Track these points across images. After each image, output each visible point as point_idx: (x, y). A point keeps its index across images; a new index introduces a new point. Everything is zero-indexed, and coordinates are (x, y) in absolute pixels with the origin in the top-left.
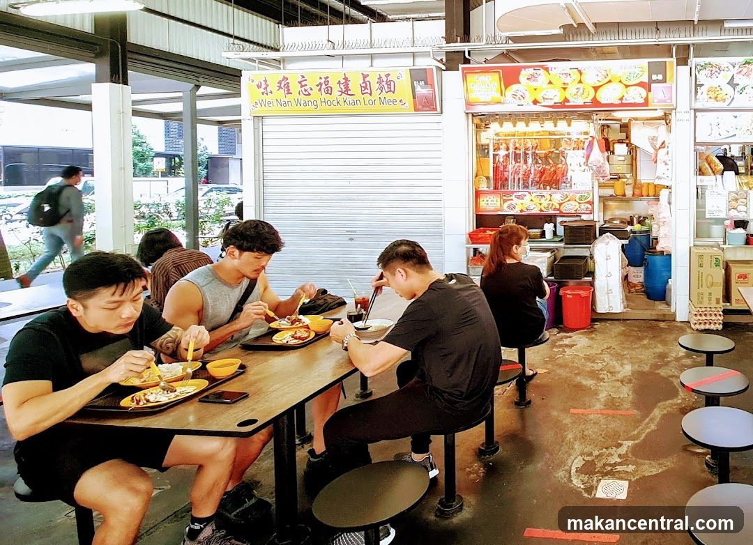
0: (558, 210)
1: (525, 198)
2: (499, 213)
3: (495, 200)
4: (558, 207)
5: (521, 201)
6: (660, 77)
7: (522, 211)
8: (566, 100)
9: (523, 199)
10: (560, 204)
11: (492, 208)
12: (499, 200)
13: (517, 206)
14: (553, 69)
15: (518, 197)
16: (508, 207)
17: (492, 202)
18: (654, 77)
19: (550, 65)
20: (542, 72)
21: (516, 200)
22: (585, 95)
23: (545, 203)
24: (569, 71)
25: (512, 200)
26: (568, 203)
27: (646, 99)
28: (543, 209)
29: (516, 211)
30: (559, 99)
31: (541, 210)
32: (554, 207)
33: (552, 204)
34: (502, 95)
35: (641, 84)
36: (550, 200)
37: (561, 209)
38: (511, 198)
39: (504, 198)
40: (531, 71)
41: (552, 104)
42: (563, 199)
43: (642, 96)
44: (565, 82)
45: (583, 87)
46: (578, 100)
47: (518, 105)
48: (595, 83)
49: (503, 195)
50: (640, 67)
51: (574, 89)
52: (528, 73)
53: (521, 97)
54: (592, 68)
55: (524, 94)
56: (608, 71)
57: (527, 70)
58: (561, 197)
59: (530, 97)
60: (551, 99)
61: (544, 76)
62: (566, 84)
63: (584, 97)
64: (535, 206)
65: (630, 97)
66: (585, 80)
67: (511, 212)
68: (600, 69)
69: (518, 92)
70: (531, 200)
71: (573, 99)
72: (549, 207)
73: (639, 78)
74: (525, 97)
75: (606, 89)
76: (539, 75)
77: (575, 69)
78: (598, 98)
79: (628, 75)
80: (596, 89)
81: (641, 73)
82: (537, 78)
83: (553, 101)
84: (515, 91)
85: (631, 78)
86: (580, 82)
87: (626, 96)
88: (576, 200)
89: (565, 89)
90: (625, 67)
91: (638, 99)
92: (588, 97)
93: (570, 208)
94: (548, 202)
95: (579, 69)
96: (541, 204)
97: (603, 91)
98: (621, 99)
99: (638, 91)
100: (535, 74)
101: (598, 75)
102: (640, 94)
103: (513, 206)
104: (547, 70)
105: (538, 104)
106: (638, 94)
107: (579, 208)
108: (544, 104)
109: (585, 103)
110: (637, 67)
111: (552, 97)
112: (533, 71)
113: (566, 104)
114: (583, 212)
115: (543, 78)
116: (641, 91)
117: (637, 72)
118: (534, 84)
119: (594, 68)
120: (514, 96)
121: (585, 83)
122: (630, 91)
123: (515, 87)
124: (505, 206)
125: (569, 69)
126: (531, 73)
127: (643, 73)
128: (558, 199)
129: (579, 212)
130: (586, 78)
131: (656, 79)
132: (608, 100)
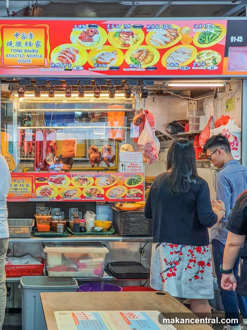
0: (103, 196)
1: (63, 182)
2: (30, 200)
3: (25, 184)
4: (102, 192)
5: (59, 185)
6: (240, 39)
7: (58, 197)
8: (125, 64)
10: (106, 189)
11: (23, 194)
12: (30, 185)
13: (52, 192)
14: (113, 26)
15: (56, 182)
16: (42, 193)
17: (22, 187)
18: (233, 39)
19: (109, 21)
20: (100, 29)
21: (51, 185)
22: (149, 58)
23: (87, 187)
24: (132, 30)
25: (47, 184)
26: (115, 187)
27: (220, 66)
28: (85, 195)
29: (53, 197)
30: (117, 62)
31: (82, 196)
32: (98, 193)
33: (96, 190)
34: (46, 56)
35: (216, 48)
36: (94, 185)
37: (107, 195)
38: (46, 182)
39: (37, 182)
40: (86, 28)
41: (107, 69)
42: (109, 183)
43: (215, 61)
44: (126, 43)
45: (147, 50)
46: (139, 66)
47: (65, 70)
48: (162, 45)
49: (36, 178)
50: (217, 27)
51: (136, 52)
52: (81, 30)
53: (70, 61)
54: (160, 26)
55: (73, 56)
56: (179, 30)
57: (80, 26)
58: (107, 180)
59: (81, 60)
60: (106, 64)
61: (101, 35)
62: (126, 45)
63: (146, 62)
64: (75, 192)
65: (201, 62)
66: (150, 41)
67: (46, 198)
68: (169, 28)
69: (67, 54)
70: (71, 185)
71: (133, 64)
72: (92, 193)
73: (215, 40)
74: (75, 60)
75: (174, 52)
76: (95, 33)
77: (139, 27)
78: (164, 64)
79: (202, 36)
80: (162, 52)
81: (218, 35)
82: (92, 36)
83: (108, 66)
84: (63, 52)
85: (205, 39)
86: (144, 43)
87: (197, 61)
88: (124, 185)
89: (124, 51)
90: (200, 27)
91: (211, 65)
92: (151, 62)
93: (117, 194)
94: (91, 186)
95: (145, 27)
96: (82, 189)
97: (171, 54)
98: (191, 65)
99: (212, 55)
100: (90, 32)
101: (166, 35)
102: (214, 59)
103: (48, 192)
104: (105, 27)
105: (90, 69)
106: (212, 59)
107: (128, 194)
108: (97, 69)
109: (147, 68)
110: (213, 26)
111: (108, 61)
112: (88, 28)
113: (124, 69)
114: (133, 198)
115: (100, 38)
116: (215, 56)
117: (213, 32)
118: (88, 45)
119: (162, 27)
120: (61, 58)
121: (150, 45)
122: (202, 55)
123: (63, 47)
124: (38, 191)
125: (132, 27)
126: (85, 31)
127: (220, 34)
128: (103, 183)
129: (128, 198)
130: (152, 38)
131: (235, 41)
132: (174, 66)
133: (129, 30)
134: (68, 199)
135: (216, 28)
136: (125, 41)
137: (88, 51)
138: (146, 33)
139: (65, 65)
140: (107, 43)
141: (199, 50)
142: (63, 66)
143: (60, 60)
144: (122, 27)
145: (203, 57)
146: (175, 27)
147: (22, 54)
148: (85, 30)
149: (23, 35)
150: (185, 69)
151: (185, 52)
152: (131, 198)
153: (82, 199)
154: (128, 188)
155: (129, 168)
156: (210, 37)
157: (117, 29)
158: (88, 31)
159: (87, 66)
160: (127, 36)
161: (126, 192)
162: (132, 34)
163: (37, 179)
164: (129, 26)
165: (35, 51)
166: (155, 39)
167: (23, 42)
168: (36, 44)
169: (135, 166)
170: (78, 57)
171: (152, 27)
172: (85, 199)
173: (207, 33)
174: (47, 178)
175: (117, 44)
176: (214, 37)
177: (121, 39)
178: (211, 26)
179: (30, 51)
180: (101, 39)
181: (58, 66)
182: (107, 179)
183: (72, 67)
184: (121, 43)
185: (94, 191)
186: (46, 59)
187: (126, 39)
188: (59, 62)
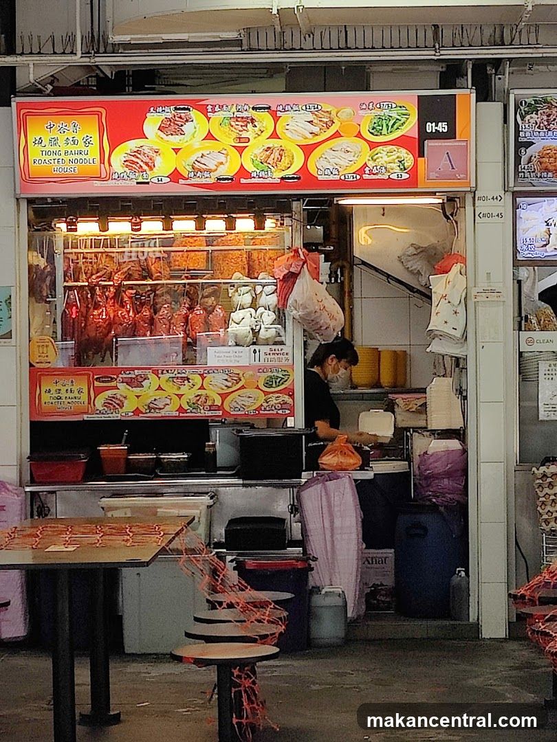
0: (219, 408)
1: (145, 383)
2: (86, 417)
3: (75, 389)
4: (218, 402)
5: (137, 390)
6: (443, 127)
7: (137, 412)
8: (243, 172)
9: (140, 385)
10: (224, 396)
11: (71, 408)
12: (85, 390)
13: (126, 402)
14: (217, 109)
15: (129, 382)
16: (107, 404)
17: (69, 395)
18: (430, 127)
19: (212, 100)
20: (194, 114)
21: (123, 389)
22: (285, 161)
23: (189, 393)
24: (252, 113)
25: (115, 388)
26: (240, 392)
27: (414, 171)
28: (186, 407)
29: (126, 412)
30: (228, 170)
31: (181, 409)
32: (209, 403)
33: (207, 397)
34: (102, 161)
35: (401, 142)
36: (202, 388)
37: (227, 408)
38: (113, 384)
39: (97, 384)
40: (169, 112)
41: (211, 181)
42: (229, 384)
43: (403, 165)
44: (242, 136)
45: (281, 146)
46: (269, 174)
47: (138, 183)
48: (306, 138)
49: (95, 377)
50: (400, 107)
51: (262, 150)
52: (164, 115)
53: (145, 167)
54: (300, 107)
55: (151, 159)
56: (334, 113)
57: (160, 109)
58: (226, 380)
59: (164, 167)
60: (210, 171)
61: (197, 124)
62: (242, 140)
63: (281, 168)
64: (168, 402)
65: (378, 167)
66: (286, 131)
67: (114, 414)
68: (316, 110)
69: (139, 156)
70: (160, 388)
71: (258, 171)
72: (199, 403)
73: (398, 128)
74: (154, 166)
75: (328, 151)
76: (187, 121)
77: (264, 108)
78: (312, 170)
79: (375, 123)
80: (308, 150)
81: (403, 120)
82: (182, 126)
83: (215, 175)
84: (133, 154)
85: (381, 128)
86: (274, 135)
87: (371, 164)
88: (258, 388)
89: (241, 150)
90: (371, 107)
91: (396, 171)
92: (289, 168)
93: (246, 404)
94: (195, 391)
95: (273, 108)
96: (180, 396)
97: (323, 154)
98: (361, 171)
99: (397, 155)
100: (177, 119)
101: (312, 121)
102: (400, 162)
103: (117, 402)
104: (203, 110)
105: (181, 181)
106: (396, 161)
107: (265, 404)
108: (193, 181)
109: (282, 178)
110: (394, 106)
111: (213, 167)
112: (173, 112)
113: (243, 181)
114: (275, 412)
115: (195, 128)
116: (401, 155)
117: (395, 115)
118: (175, 140)
119: (304, 108)
120: (129, 163)
121: (285, 139)
122: (379, 155)
123: (132, 145)
124: (100, 402)
125: (251, 109)
126: (170, 117)
127: (408, 119)
128: (218, 384)
129: (266, 412)
130: (287, 127)
131: (434, 131)
132: (332, 173)
133: (245, 114)
134: (155, 415)
135: (399, 108)
136: (241, 133)
137: (176, 150)
138: (276, 119)
139: (137, 174)
140: (210, 136)
141: (373, 145)
142: (134, 177)
143: (127, 166)
144: (234, 109)
145: (382, 157)
146: (326, 107)
147: (61, 157)
148: (169, 115)
149: (61, 126)
150: (351, 179)
151: (348, 149)
152: (271, 412)
153: (181, 415)
154: (266, 393)
155: (268, 356)
156: (390, 124)
157: (224, 113)
158: (175, 116)
159: (175, 176)
160: (243, 124)
161: (262, 397)
162: (253, 120)
163: (97, 378)
164: (246, 107)
165: (83, 153)
166: (293, 128)
167: (62, 138)
168: (85, 140)
169: (278, 352)
170: (159, 161)
171: (286, 109)
172: (185, 415)
173: (383, 118)
174: (115, 377)
175: (227, 138)
176: (396, 125)
177: (233, 129)
178: (390, 106)
179: (73, 153)
180: (197, 129)
181: (126, 177)
182: (226, 377)
183: (149, 178)
184: (234, 135)
185: (203, 399)
186: (102, 165)
187: (241, 129)
188: (127, 169)
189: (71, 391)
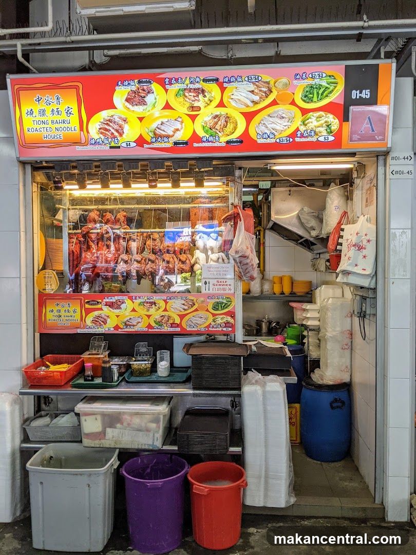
0: (178, 326)
1: (123, 306)
2: (79, 331)
3: (71, 309)
4: (178, 321)
5: (117, 311)
6: (366, 94)
7: (117, 327)
8: (195, 137)
9: (119, 308)
10: (182, 317)
11: (68, 324)
12: (78, 310)
13: (109, 321)
14: (173, 81)
15: (111, 305)
16: (94, 321)
17: (67, 314)
18: (355, 94)
19: (168, 73)
20: (155, 86)
21: (106, 310)
22: (230, 127)
23: (156, 314)
24: (201, 85)
25: (101, 309)
26: (194, 314)
27: (338, 135)
28: (153, 324)
29: (109, 327)
30: (183, 135)
31: (149, 326)
32: (171, 321)
33: (169, 317)
34: (81, 129)
35: (327, 108)
36: (165, 310)
37: (184, 325)
38: (99, 306)
39: (87, 306)
40: (134, 86)
41: (170, 145)
42: (186, 307)
43: (330, 128)
44: (195, 105)
45: (227, 114)
46: (217, 138)
47: (111, 147)
48: (248, 106)
49: (86, 301)
50: (330, 76)
51: (210, 118)
52: (129, 89)
53: (116, 134)
54: (243, 78)
55: (120, 127)
56: (272, 83)
57: (126, 83)
58: (184, 304)
59: (131, 133)
60: (168, 137)
61: (157, 95)
62: (195, 109)
63: (227, 133)
64: (140, 320)
65: (309, 131)
66: (230, 100)
67: (100, 329)
68: (257, 80)
69: (111, 124)
70: (134, 310)
71: (208, 136)
72: (163, 321)
73: (327, 96)
74: (123, 132)
75: (266, 117)
76: (149, 92)
77: (213, 80)
78: (252, 133)
79: (307, 92)
80: (249, 116)
81: (332, 88)
82: (144, 97)
83: (172, 140)
84: (105, 122)
85: (312, 96)
86: (221, 104)
87: (302, 128)
88: (207, 310)
89: (193, 118)
90: (304, 77)
91: (323, 134)
92: (233, 132)
93: (199, 323)
94: (161, 313)
95: (221, 80)
96: (149, 316)
97: (262, 120)
98: (294, 135)
99: (325, 120)
100: (141, 91)
101: (253, 91)
102: (328, 126)
103: (102, 320)
104: (162, 83)
105: (146, 146)
106: (324, 125)
107: (213, 323)
108: (156, 145)
109: (228, 142)
110: (324, 75)
111: (171, 133)
112: (137, 85)
113: (196, 145)
114: (220, 329)
115: (155, 99)
116: (329, 120)
117: (324, 84)
118: (139, 110)
119: (246, 79)
120: (103, 130)
121: (230, 108)
122: (310, 120)
123: (104, 114)
124: (89, 320)
125: (201, 81)
126: (134, 90)
127: (335, 87)
128: (178, 308)
129: (214, 329)
130: (232, 97)
131: (358, 97)
132: (269, 137)
133: (197, 86)
134: (130, 330)
135: (329, 78)
136: (193, 103)
137: (141, 119)
138: (223, 90)
139: (110, 140)
140: (167, 106)
141: (304, 112)
142: (107, 142)
143: (102, 133)
144: (187, 82)
145: (312, 122)
146: (266, 78)
147: (48, 126)
148: (134, 88)
149: (47, 99)
150: (285, 142)
151: (284, 115)
152: (217, 329)
153: (150, 330)
154: (214, 315)
155: (215, 287)
156: (320, 92)
157: (180, 85)
158: (138, 89)
159: (141, 141)
160: (195, 95)
161: (211, 318)
162: (203, 91)
163: (87, 302)
164: (198, 79)
165: (66, 122)
166: (237, 97)
167: (48, 109)
168: (66, 111)
169: (223, 284)
170: (126, 128)
171: (232, 80)
172: (153, 330)
173: (315, 87)
174: (100, 301)
175: (181, 107)
176: (326, 92)
177: (187, 100)
178: (321, 75)
179: (58, 122)
180: (157, 100)
181: (101, 142)
182: (183, 302)
183: (120, 143)
184: (188, 105)
185: (166, 318)
186: (82, 133)
187: (194, 99)
188: (101, 136)
189: (68, 311)
